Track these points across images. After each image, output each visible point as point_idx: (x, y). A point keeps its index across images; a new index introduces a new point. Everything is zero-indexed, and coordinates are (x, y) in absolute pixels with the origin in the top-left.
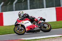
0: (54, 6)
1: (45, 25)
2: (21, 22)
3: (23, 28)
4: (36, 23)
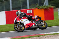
0: (4, 10)
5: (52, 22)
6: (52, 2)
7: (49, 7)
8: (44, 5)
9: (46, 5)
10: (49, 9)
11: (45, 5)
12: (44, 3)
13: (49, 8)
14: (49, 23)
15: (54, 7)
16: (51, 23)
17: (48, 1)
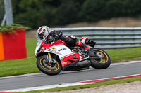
1: (98, 54)
2: (51, 48)
3: (55, 62)
4: (80, 51)
5: (22, 65)
6: (22, 15)
7: (15, 29)
8: (3, 24)
9: (8, 24)
10: (13, 34)
11: (5, 22)
12: (2, 19)
13: (14, 32)
14: (16, 67)
15: (27, 28)
16: (21, 67)
17: (11, 15)
